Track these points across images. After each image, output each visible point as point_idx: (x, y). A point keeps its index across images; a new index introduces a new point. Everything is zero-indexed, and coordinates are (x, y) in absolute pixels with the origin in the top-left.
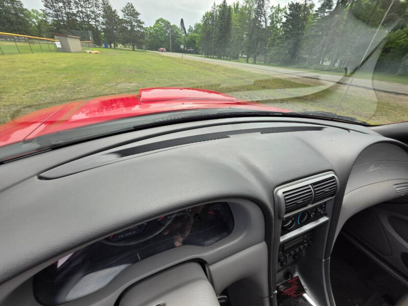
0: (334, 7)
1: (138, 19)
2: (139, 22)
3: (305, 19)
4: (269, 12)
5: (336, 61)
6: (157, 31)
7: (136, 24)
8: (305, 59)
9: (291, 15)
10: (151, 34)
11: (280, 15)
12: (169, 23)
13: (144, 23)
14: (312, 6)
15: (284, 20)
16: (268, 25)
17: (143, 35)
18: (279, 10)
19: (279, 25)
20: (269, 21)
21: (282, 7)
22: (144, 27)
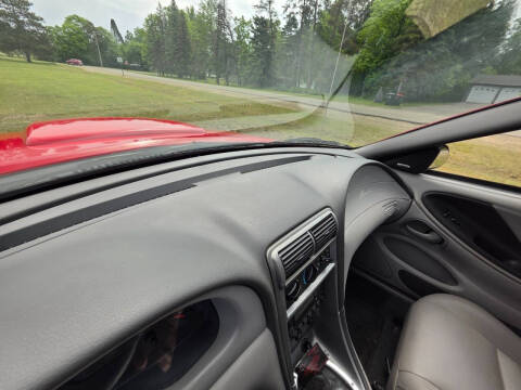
0: (299, 26)
1: (30, 11)
2: (32, 16)
3: (273, 36)
4: (233, 25)
5: (311, 84)
6: (71, 34)
7: (26, 19)
8: (281, 81)
9: (258, 30)
10: (59, 37)
11: (246, 29)
12: (90, 23)
13: (42, 19)
14: (278, 22)
15: (252, 35)
16: (235, 39)
17: (44, 39)
18: (243, 23)
19: (247, 41)
20: (235, 35)
21: (247, 20)
22: (44, 25)
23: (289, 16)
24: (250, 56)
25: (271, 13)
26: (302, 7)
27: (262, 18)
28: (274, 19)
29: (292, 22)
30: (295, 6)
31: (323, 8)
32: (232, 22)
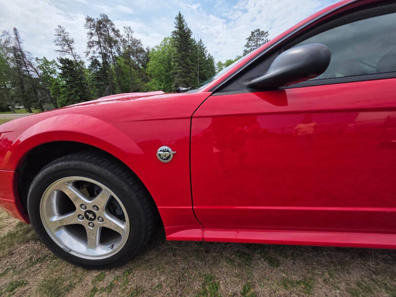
3: (81, 72)
14: (82, 62)
15: (59, 71)
18: (47, 62)
19: (55, 76)
20: (40, 71)
21: (50, 60)
23: (92, 58)
24: (63, 87)
25: (74, 56)
26: (100, 53)
27: (67, 60)
28: (79, 60)
29: (95, 63)
30: (94, 52)
31: (117, 55)
32: (34, 62)
